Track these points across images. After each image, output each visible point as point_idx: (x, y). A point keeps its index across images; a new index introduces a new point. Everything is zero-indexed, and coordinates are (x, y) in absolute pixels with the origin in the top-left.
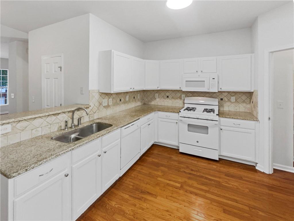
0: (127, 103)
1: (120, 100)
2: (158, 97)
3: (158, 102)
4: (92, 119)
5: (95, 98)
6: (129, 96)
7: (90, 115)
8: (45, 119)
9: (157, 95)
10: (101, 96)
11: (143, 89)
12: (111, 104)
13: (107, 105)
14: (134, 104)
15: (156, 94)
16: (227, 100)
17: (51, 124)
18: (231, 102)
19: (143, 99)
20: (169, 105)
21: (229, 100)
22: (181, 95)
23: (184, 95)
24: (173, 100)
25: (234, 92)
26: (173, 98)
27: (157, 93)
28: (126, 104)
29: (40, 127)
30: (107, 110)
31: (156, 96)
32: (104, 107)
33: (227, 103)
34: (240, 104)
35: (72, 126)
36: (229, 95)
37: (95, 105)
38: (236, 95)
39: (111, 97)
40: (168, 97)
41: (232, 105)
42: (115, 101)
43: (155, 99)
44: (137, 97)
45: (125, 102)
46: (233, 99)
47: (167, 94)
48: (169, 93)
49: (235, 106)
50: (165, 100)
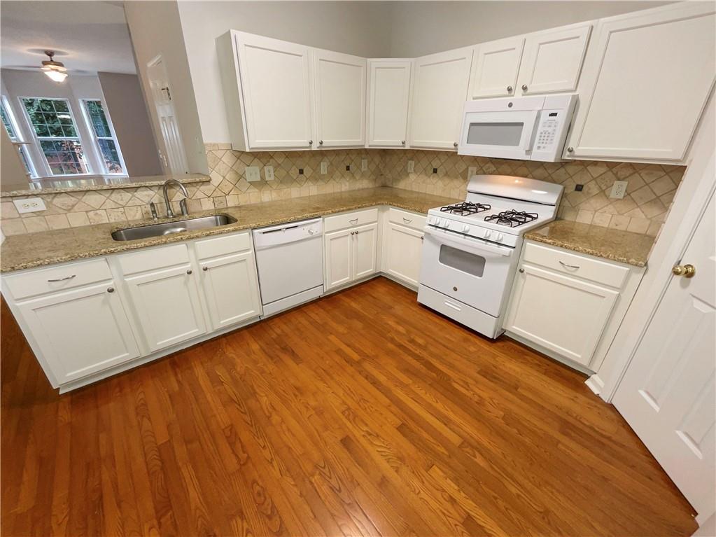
0: (321, 179)
1: (301, 172)
2: (414, 170)
3: (415, 183)
4: (221, 206)
5: (224, 163)
6: (331, 164)
7: (216, 197)
8: (107, 195)
9: (411, 164)
10: (238, 158)
11: (363, 146)
12: (272, 178)
13: (258, 179)
14: (347, 184)
15: (410, 162)
16: (595, 191)
17: (124, 207)
18: (607, 197)
19: (382, 175)
20: (435, 194)
21: (603, 193)
22: (467, 168)
23: (475, 169)
24: (447, 181)
25: (631, 164)
26: (446, 175)
27: (412, 159)
28: (320, 183)
29: (103, 207)
30: (260, 191)
31: (411, 169)
32: (251, 183)
33: (592, 201)
34: (638, 206)
35: (168, 215)
36: (610, 173)
37: (224, 177)
38: (636, 174)
39: (269, 161)
40: (435, 171)
41: (611, 208)
42: (283, 173)
43: (408, 174)
44: (359, 167)
45: (316, 178)
46: (618, 189)
47: (435, 164)
48: (440, 159)
49: (616, 213)
50: (428, 181)
